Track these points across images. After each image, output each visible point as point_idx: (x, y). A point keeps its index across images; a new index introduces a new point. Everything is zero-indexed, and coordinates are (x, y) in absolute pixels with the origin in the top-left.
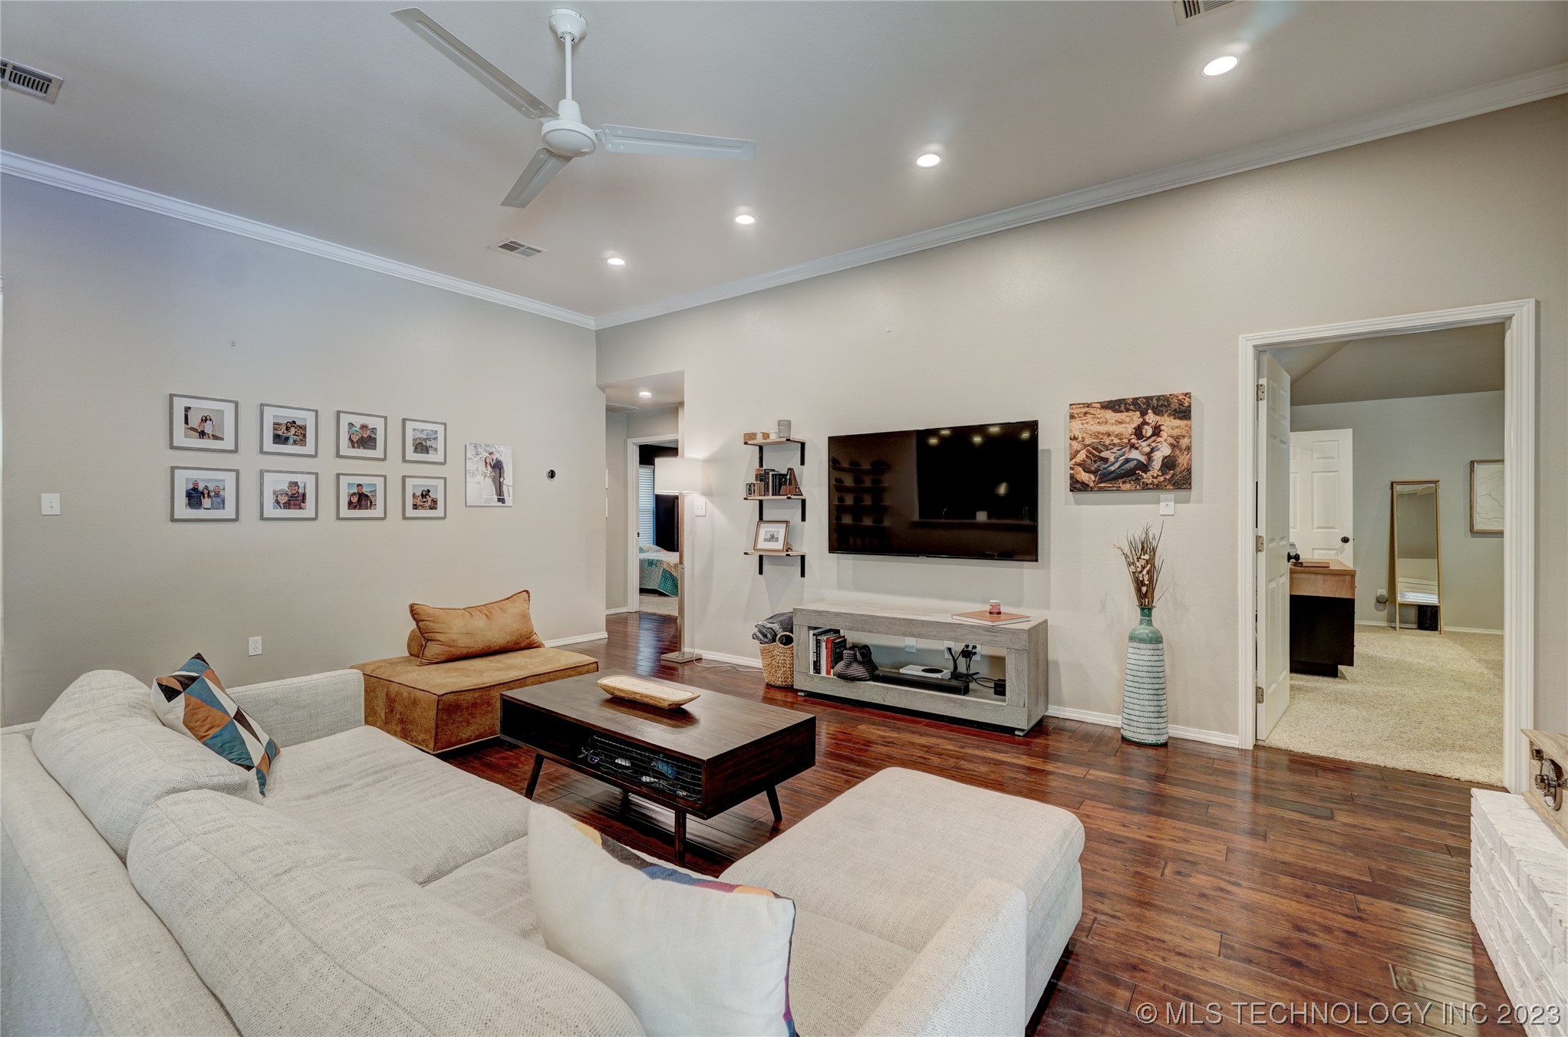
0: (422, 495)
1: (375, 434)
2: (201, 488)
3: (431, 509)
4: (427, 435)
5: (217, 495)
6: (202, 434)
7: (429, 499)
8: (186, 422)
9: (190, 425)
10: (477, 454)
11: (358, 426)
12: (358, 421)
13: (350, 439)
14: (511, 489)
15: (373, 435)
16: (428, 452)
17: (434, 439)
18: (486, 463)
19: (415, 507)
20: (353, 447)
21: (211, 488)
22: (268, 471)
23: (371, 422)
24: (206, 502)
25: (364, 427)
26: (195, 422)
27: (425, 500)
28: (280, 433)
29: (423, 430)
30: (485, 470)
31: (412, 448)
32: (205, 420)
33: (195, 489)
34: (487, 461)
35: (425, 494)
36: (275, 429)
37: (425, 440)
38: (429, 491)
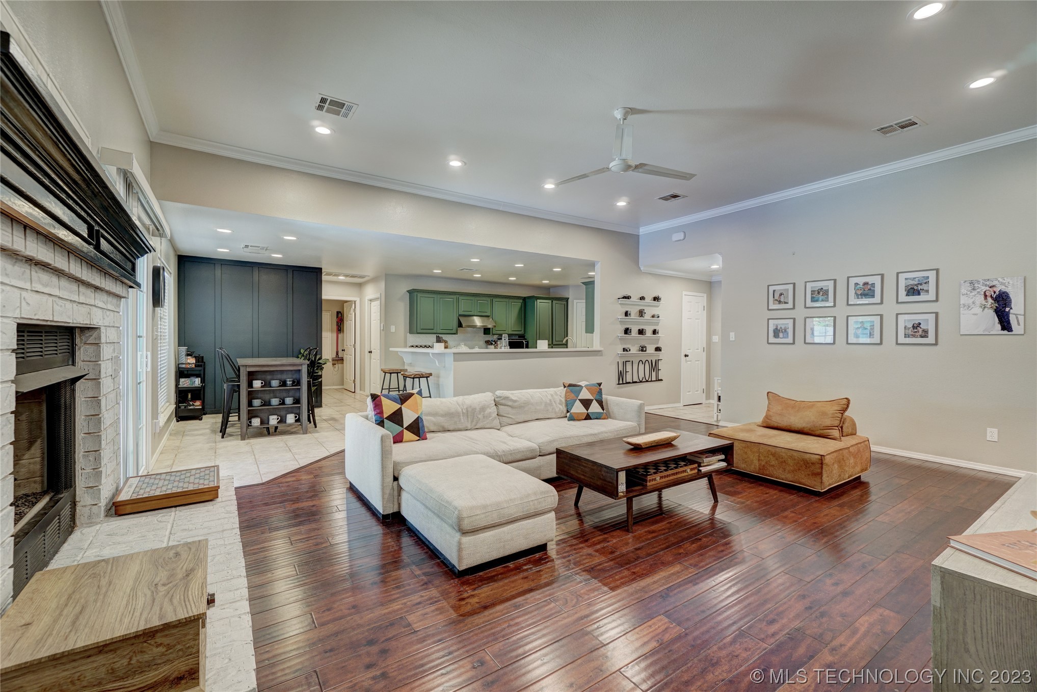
0: (913, 327)
1: (874, 287)
2: (779, 328)
3: (922, 337)
4: (919, 280)
5: (785, 331)
6: (780, 302)
7: (920, 330)
8: (774, 297)
9: (775, 298)
10: (974, 289)
11: (862, 284)
12: (861, 281)
13: (856, 293)
14: (1021, 318)
15: (872, 288)
16: (919, 294)
17: (926, 283)
18: (986, 296)
19: (906, 336)
20: (858, 298)
21: (783, 327)
22: (808, 317)
23: (870, 280)
24: (781, 335)
25: (866, 284)
26: (777, 297)
27: (915, 330)
28: (814, 296)
29: (914, 278)
30: (984, 302)
31: (905, 293)
32: (781, 295)
33: (776, 329)
34: (987, 294)
35: (916, 326)
36: (812, 294)
37: (917, 285)
38: (920, 324)
